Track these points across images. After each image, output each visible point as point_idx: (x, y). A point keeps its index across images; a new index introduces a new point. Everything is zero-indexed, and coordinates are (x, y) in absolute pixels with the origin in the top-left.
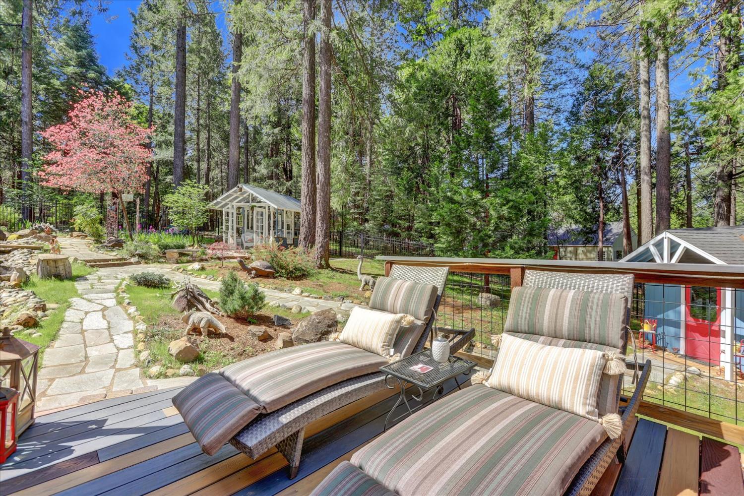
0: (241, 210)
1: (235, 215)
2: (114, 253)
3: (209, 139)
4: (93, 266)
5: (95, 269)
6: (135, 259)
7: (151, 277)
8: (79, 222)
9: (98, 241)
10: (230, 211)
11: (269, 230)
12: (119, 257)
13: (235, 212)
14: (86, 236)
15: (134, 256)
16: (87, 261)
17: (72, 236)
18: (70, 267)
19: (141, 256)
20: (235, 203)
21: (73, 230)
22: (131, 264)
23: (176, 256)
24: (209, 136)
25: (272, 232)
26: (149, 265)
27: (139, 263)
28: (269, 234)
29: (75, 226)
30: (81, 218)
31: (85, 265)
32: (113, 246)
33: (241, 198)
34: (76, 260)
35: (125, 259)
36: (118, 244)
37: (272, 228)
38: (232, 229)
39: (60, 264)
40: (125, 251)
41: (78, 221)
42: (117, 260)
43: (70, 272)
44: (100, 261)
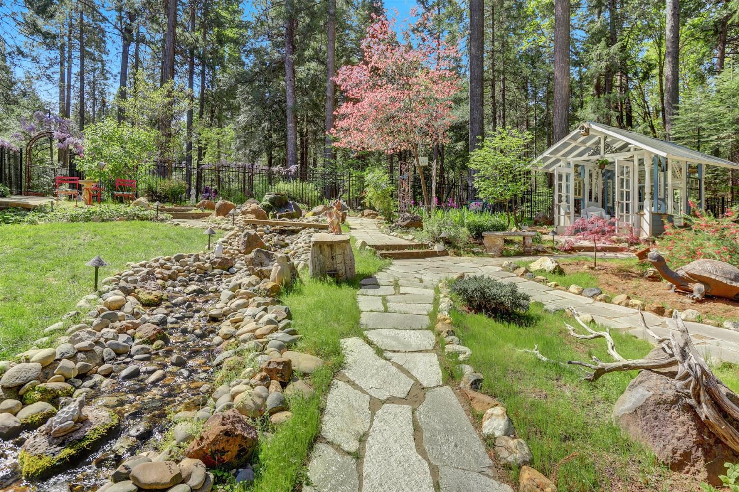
0: (579, 169)
1: (572, 178)
2: (410, 237)
3: (504, 90)
4: (384, 256)
5: (387, 261)
6: (438, 247)
7: (494, 290)
8: (370, 195)
9: (389, 218)
10: (564, 171)
11: (641, 199)
12: (417, 242)
13: (572, 171)
14: (377, 215)
15: (436, 240)
16: (378, 247)
17: (363, 215)
18: (352, 258)
19: (448, 242)
20: (571, 158)
21: (363, 207)
22: (434, 254)
23: (500, 242)
24: (504, 86)
25: (647, 203)
26: (461, 258)
27: (444, 253)
28: (641, 208)
29: (365, 200)
30: (372, 189)
31: (375, 253)
32: (408, 227)
33: (583, 148)
34: (364, 244)
35: (426, 246)
36: (416, 223)
37: (647, 197)
38: (567, 201)
39: (338, 251)
40: (424, 233)
41: (370, 193)
42: (416, 247)
43: (352, 268)
44: (394, 247)
